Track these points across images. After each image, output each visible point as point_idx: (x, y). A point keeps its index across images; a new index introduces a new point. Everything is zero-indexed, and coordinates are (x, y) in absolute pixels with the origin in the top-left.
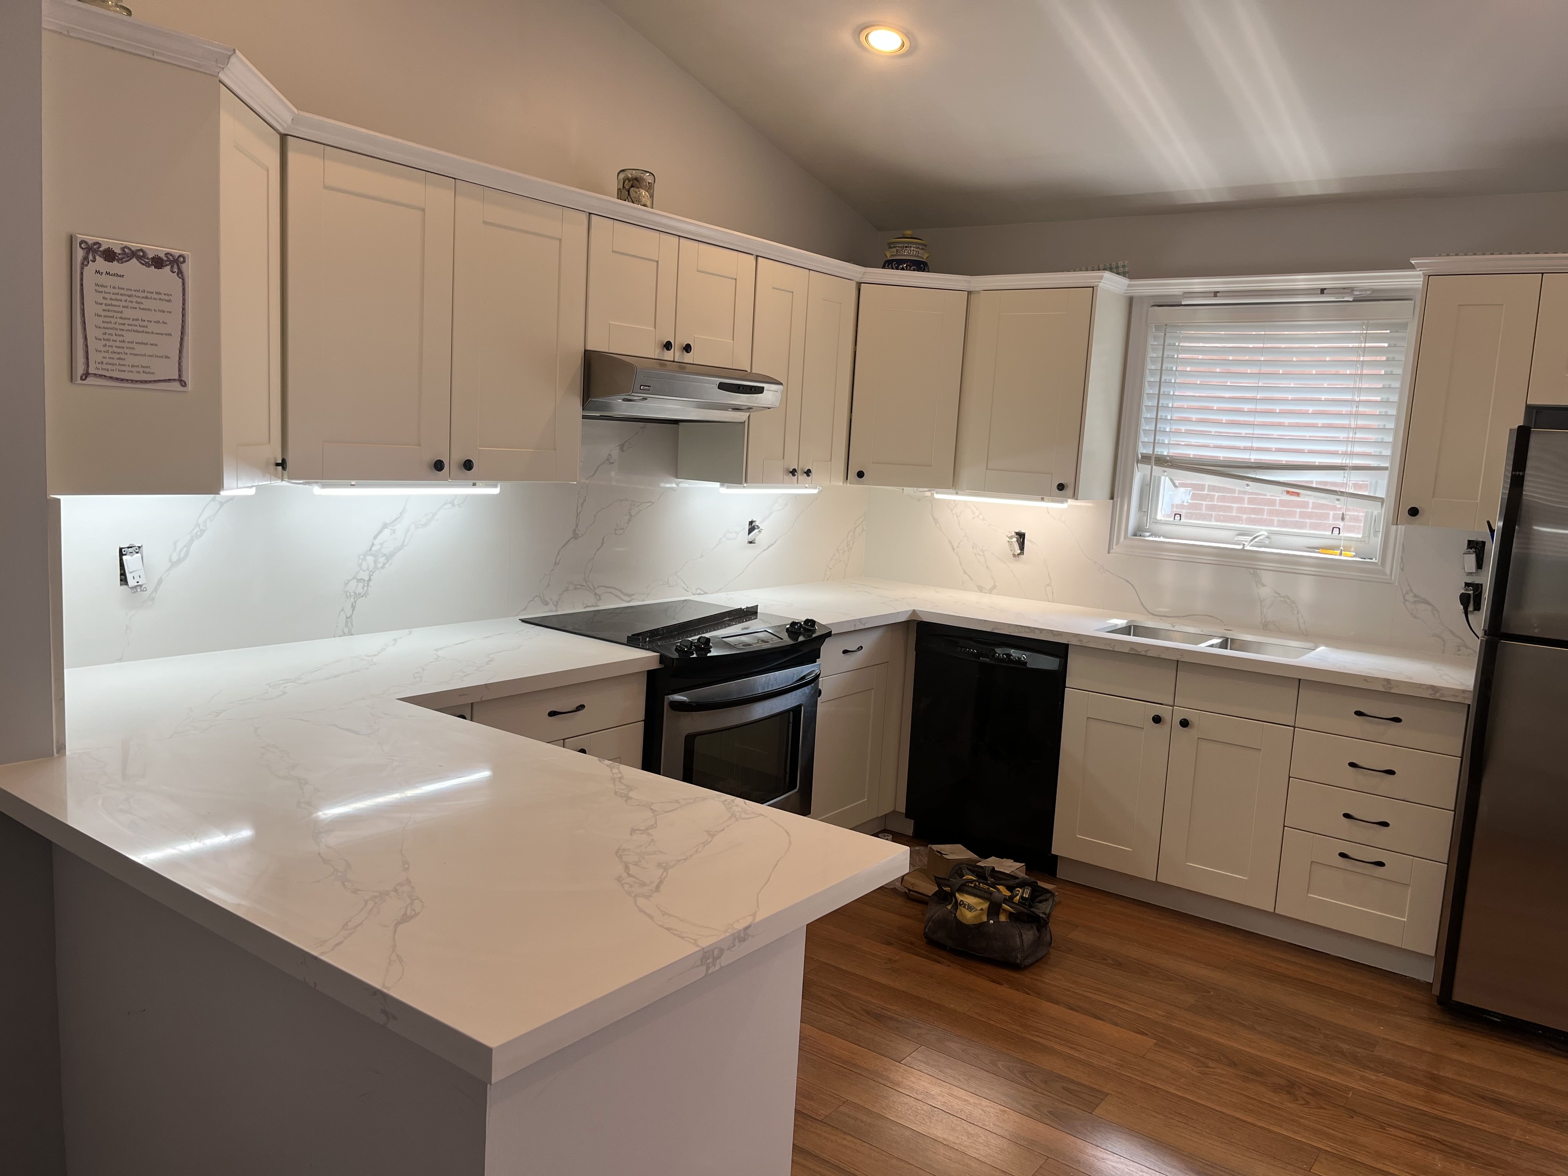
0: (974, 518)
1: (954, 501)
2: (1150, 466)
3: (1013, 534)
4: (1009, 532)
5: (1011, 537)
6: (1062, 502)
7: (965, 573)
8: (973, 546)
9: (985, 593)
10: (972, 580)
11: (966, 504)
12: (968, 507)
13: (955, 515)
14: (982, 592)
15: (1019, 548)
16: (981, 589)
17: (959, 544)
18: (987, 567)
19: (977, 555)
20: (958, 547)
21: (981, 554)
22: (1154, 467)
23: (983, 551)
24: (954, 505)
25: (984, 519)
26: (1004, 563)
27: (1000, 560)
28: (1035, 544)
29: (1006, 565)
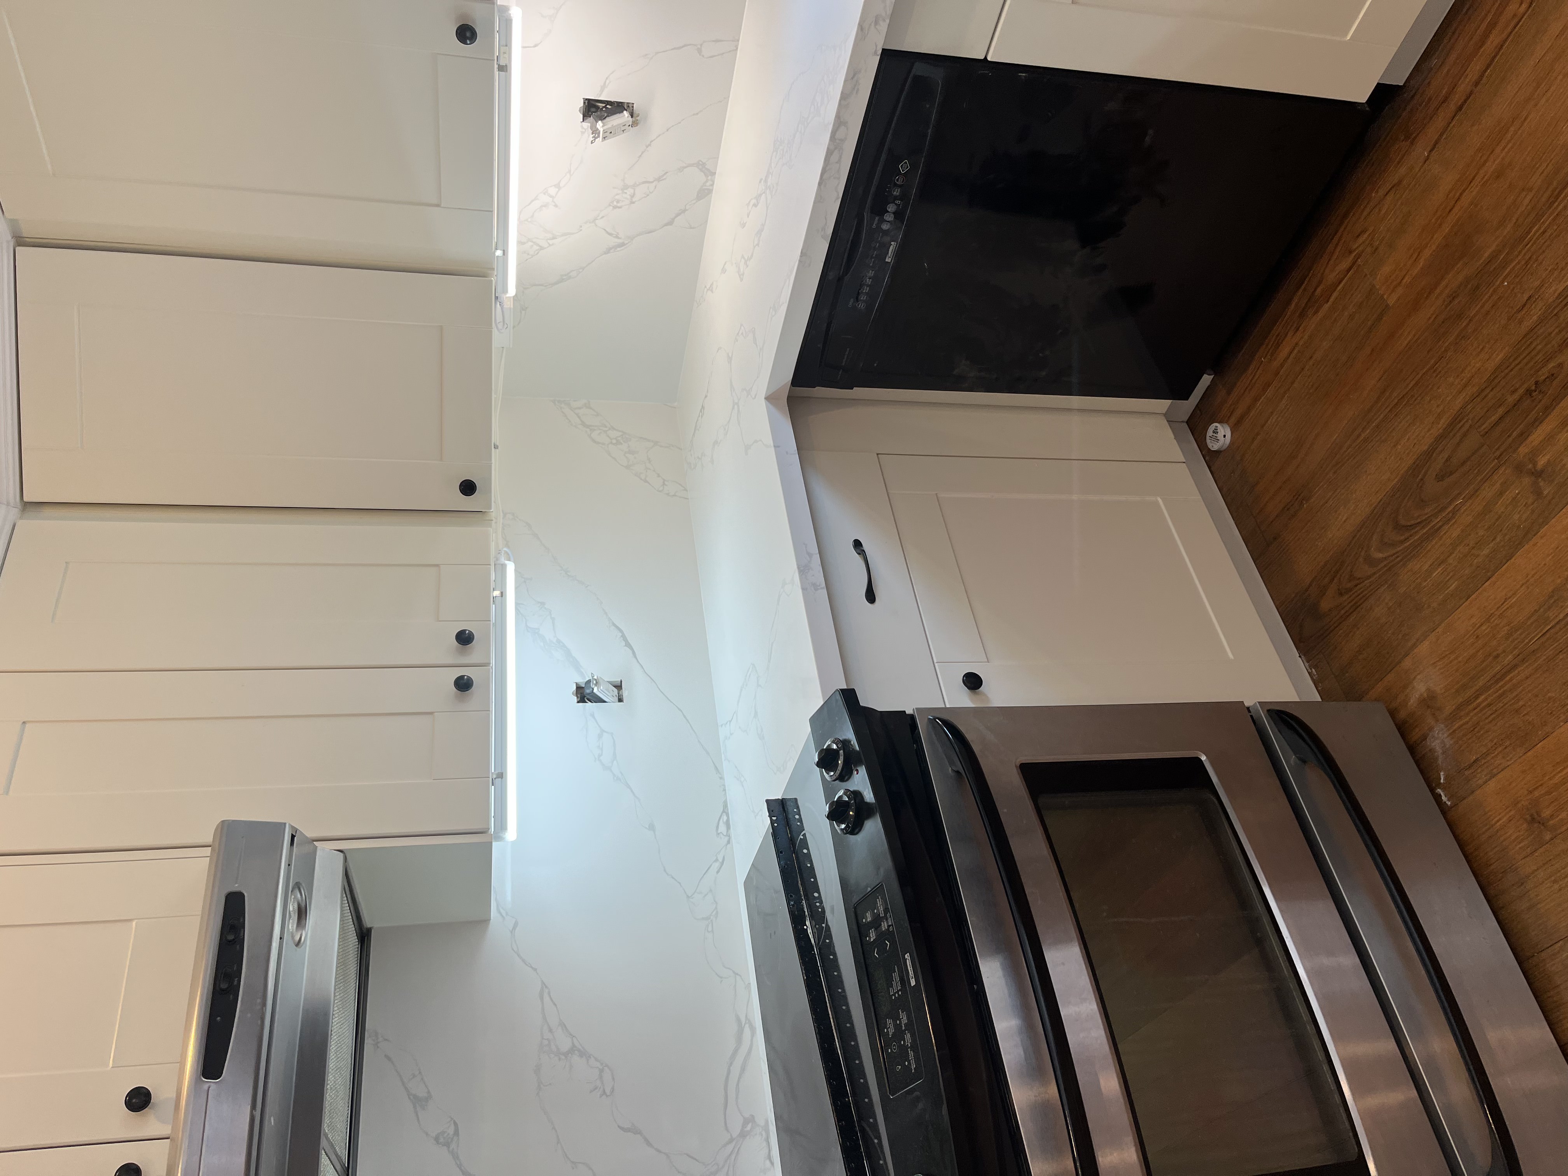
0: (556, 206)
1: (520, 243)
3: (586, 125)
4: (583, 133)
5: (595, 132)
7: (670, 223)
8: (615, 207)
9: (712, 185)
10: (684, 211)
11: (527, 220)
12: (532, 216)
13: (551, 242)
14: (710, 191)
15: (618, 115)
16: (705, 193)
17: (610, 234)
18: (659, 179)
19: (634, 200)
20: (617, 237)
21: (630, 191)
23: (625, 187)
24: (530, 244)
25: (558, 186)
26: (650, 145)
27: (642, 153)
28: (608, 81)
29: (654, 140)
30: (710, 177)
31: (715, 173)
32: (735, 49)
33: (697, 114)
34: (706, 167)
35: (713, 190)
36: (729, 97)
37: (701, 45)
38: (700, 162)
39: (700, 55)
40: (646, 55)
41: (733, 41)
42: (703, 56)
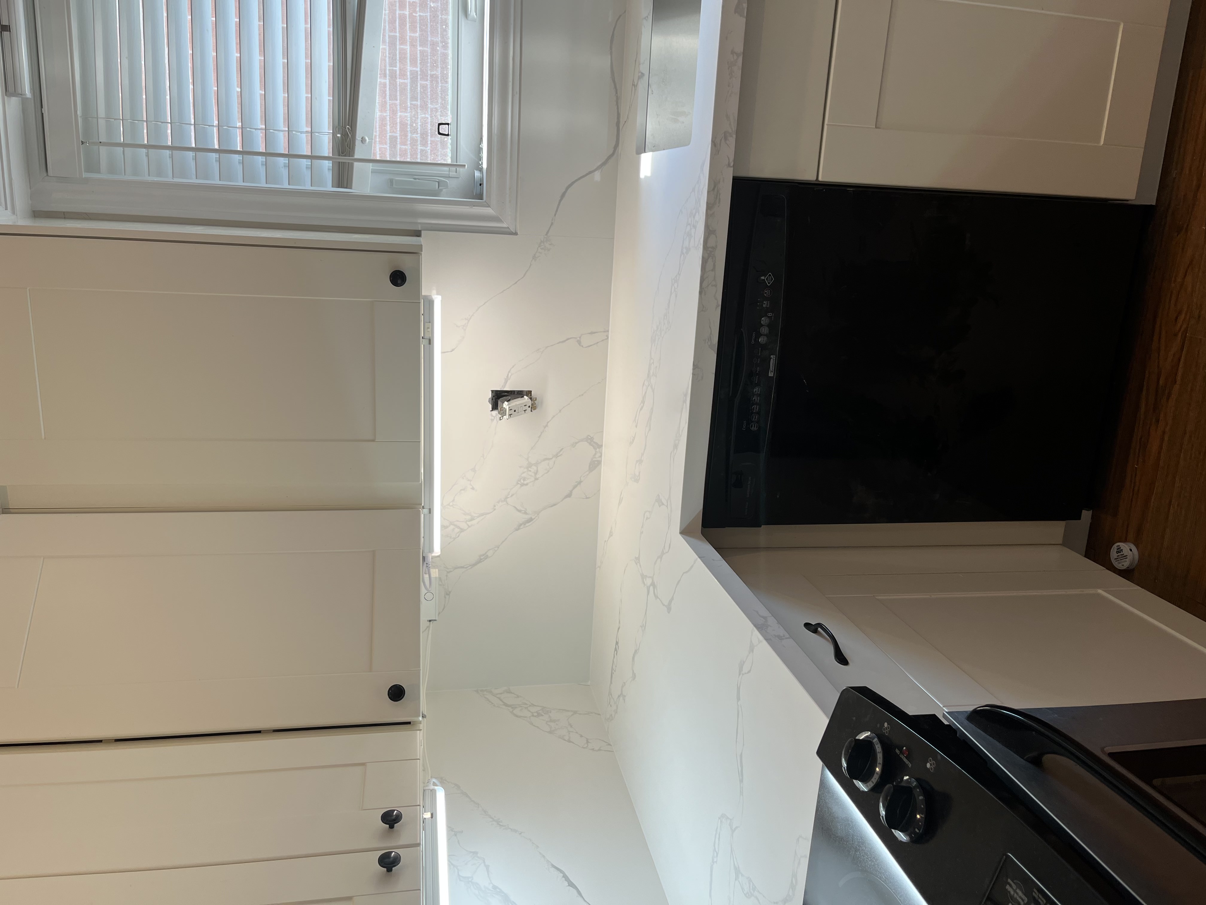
0: (473, 489)
1: (443, 527)
7: (569, 495)
8: (522, 485)
9: (601, 456)
10: (580, 483)
11: (449, 505)
12: (453, 500)
13: (470, 523)
14: (599, 462)
16: (595, 464)
17: (520, 511)
18: (557, 456)
19: (538, 476)
20: (526, 513)
21: (534, 468)
23: (530, 465)
24: (452, 527)
25: (474, 470)
26: (547, 426)
27: (541, 433)
28: (510, 374)
29: (550, 421)
30: (598, 450)
31: (602, 445)
32: (606, 338)
33: (582, 395)
34: (594, 440)
35: (601, 461)
36: (606, 378)
37: (580, 337)
38: (589, 437)
39: (580, 346)
40: (538, 350)
41: (604, 332)
42: (582, 346)
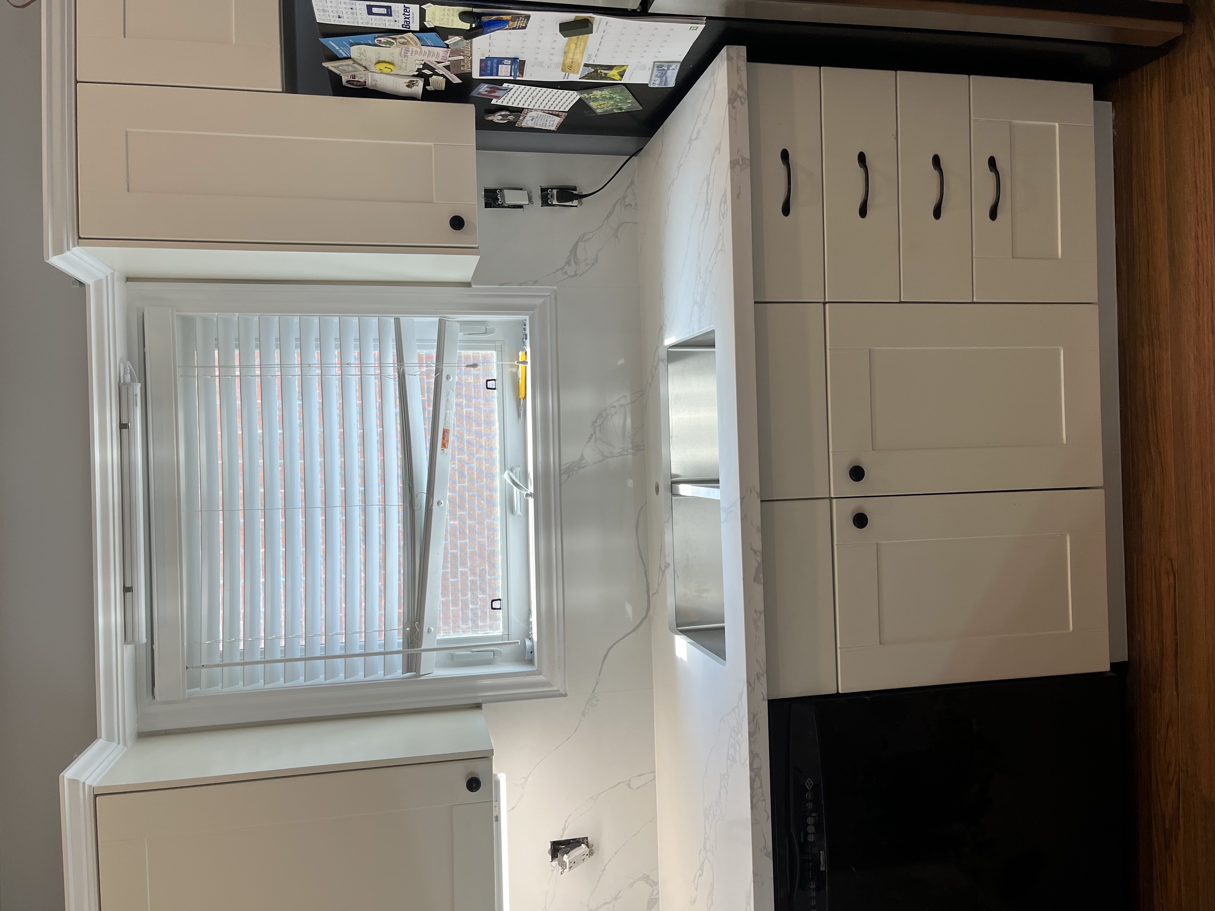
2: (423, 654)
3: (555, 863)
4: (552, 871)
6: (498, 783)
9: (658, 894)
14: (657, 900)
15: (577, 849)
16: (653, 902)
18: (616, 898)
22: (423, 647)
26: (604, 870)
27: (600, 877)
28: (567, 824)
29: (607, 864)
30: (654, 887)
31: (658, 882)
32: (654, 778)
33: (636, 835)
34: (651, 878)
35: (659, 898)
36: (656, 816)
37: (629, 781)
38: (645, 876)
39: (630, 788)
40: (592, 797)
41: (651, 773)
